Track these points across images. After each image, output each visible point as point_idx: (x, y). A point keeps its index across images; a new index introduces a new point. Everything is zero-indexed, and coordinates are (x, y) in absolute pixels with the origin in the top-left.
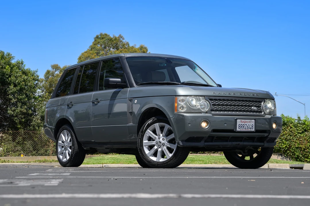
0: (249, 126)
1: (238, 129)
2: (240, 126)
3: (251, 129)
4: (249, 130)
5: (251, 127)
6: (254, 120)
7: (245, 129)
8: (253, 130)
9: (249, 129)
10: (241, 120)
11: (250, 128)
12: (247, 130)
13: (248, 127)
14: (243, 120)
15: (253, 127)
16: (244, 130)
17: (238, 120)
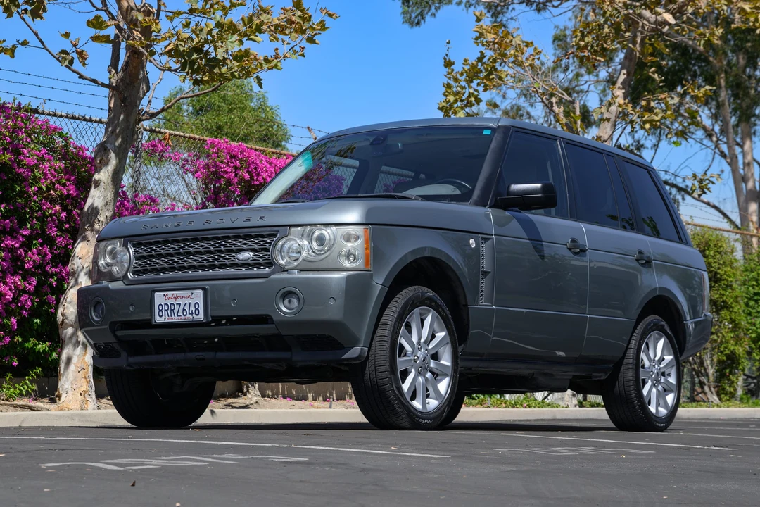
0: (186, 308)
1: (158, 319)
2: (161, 311)
3: (194, 315)
4: (189, 318)
5: (193, 309)
6: (201, 292)
7: (177, 318)
8: (201, 317)
9: (188, 316)
10: (166, 293)
11: (192, 314)
12: (183, 319)
13: (184, 310)
14: (170, 293)
15: (198, 309)
16: (175, 319)
17: (157, 293)
